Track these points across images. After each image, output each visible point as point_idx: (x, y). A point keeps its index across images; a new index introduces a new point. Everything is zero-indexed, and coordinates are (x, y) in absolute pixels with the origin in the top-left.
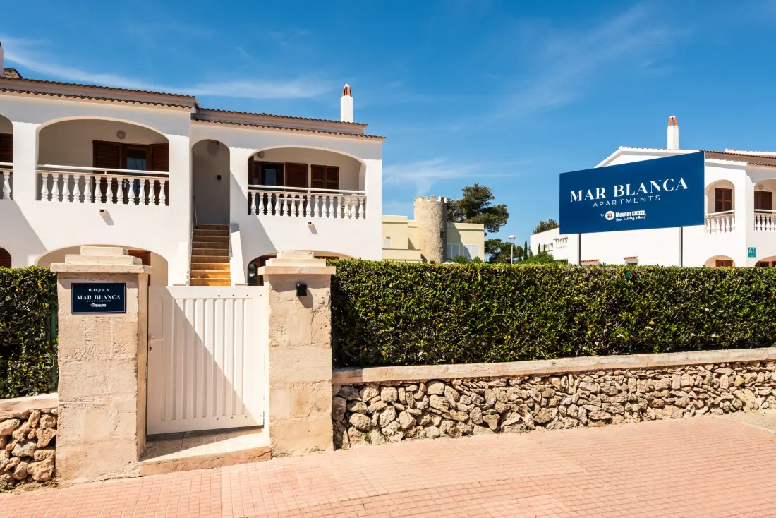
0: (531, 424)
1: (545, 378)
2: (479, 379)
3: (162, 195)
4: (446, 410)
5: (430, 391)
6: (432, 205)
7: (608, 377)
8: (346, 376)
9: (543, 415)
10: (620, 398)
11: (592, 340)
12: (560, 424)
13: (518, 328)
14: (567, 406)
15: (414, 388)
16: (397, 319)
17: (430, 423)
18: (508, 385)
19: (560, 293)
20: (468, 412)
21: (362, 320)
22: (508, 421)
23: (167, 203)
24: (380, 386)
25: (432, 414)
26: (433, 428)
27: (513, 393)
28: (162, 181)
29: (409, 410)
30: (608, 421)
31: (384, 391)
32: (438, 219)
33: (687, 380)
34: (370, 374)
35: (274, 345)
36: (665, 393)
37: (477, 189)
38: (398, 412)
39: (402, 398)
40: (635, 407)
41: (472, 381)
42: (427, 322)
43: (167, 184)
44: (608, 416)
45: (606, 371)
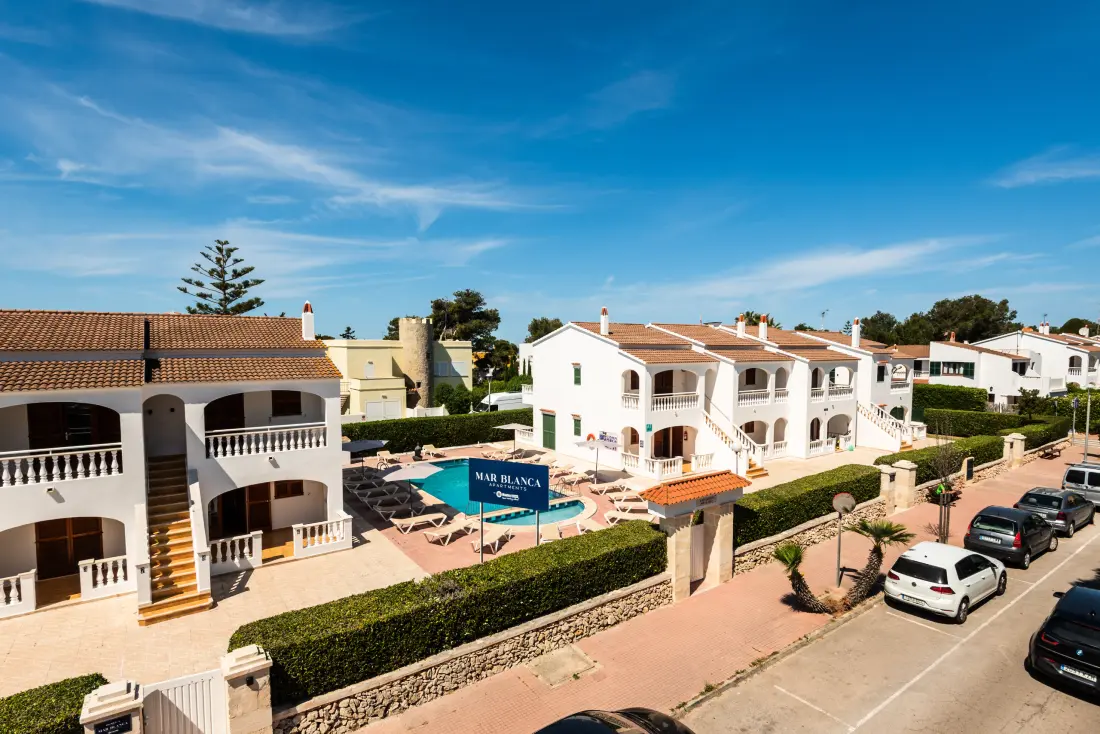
0: (406, 706)
1: (416, 675)
2: (372, 689)
3: (114, 464)
4: (349, 715)
5: (340, 705)
6: (418, 326)
7: (458, 661)
8: (283, 715)
9: (414, 698)
10: (464, 673)
11: (449, 641)
12: (425, 700)
13: (399, 651)
14: (429, 688)
15: (329, 707)
16: (317, 672)
17: (341, 724)
18: (392, 686)
19: (427, 622)
20: (365, 712)
21: (292, 679)
22: (391, 709)
23: (120, 470)
24: (306, 713)
25: (341, 720)
26: (342, 727)
27: (395, 690)
28: (114, 451)
29: (326, 721)
30: (457, 688)
31: (309, 715)
32: (423, 341)
33: (507, 647)
34: (300, 708)
35: (233, 718)
36: (493, 660)
37: (468, 294)
38: (319, 724)
39: (321, 715)
40: (473, 674)
41: (368, 691)
42: (337, 668)
43: (119, 454)
44: (456, 685)
45: (456, 659)
